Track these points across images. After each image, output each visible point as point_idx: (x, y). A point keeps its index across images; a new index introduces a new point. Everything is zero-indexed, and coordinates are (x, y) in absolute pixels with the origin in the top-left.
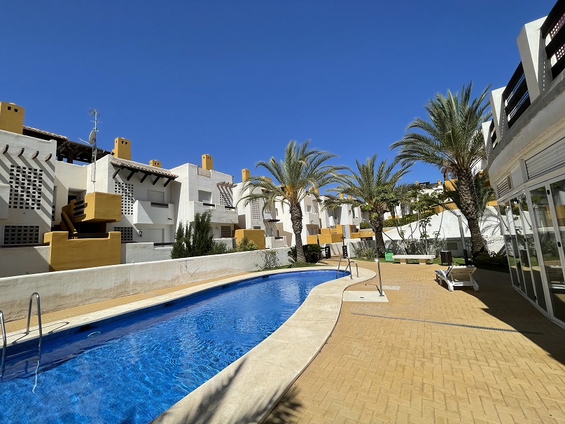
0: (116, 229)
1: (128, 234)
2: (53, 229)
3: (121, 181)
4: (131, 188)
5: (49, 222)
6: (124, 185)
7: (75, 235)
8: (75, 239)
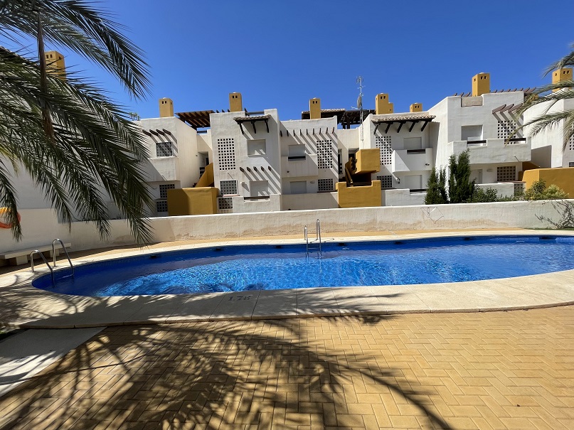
0: (379, 178)
1: (387, 182)
2: (340, 180)
3: (380, 135)
4: (389, 139)
5: (337, 175)
6: (383, 139)
7: (352, 184)
8: (352, 187)
